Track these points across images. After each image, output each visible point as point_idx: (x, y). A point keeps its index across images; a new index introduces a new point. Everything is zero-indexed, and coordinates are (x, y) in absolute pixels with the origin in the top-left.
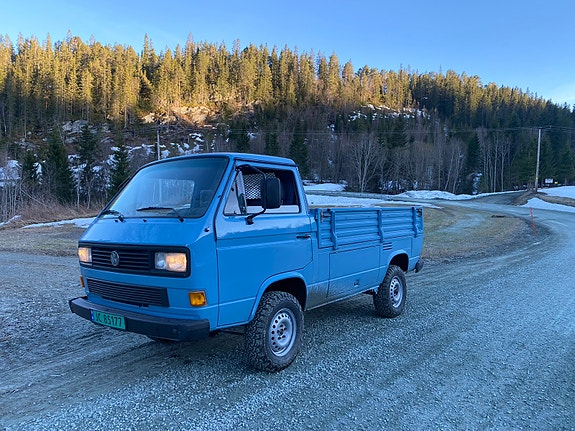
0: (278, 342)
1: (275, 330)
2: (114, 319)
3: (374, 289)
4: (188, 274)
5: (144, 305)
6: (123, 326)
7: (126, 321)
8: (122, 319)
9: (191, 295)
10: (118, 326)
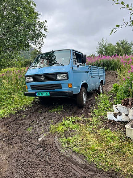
2: (46, 94)
3: (97, 89)
4: (68, 79)
5: (53, 89)
6: (49, 95)
7: (50, 93)
8: (49, 93)
9: (69, 85)
10: (47, 95)
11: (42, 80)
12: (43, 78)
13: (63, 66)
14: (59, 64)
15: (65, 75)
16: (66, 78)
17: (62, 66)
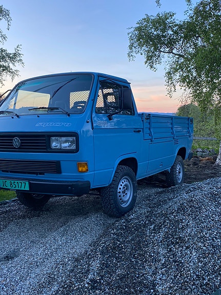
0: (123, 198)
1: (121, 191)
2: (20, 184)
3: (169, 169)
4: (77, 150)
5: (40, 174)
6: (27, 188)
7: (30, 184)
8: (27, 183)
9: (79, 165)
10: (23, 189)
11: (15, 148)
12: (16, 142)
13: (69, 115)
14: (60, 110)
15: (70, 139)
16: (74, 147)
17: (66, 117)
